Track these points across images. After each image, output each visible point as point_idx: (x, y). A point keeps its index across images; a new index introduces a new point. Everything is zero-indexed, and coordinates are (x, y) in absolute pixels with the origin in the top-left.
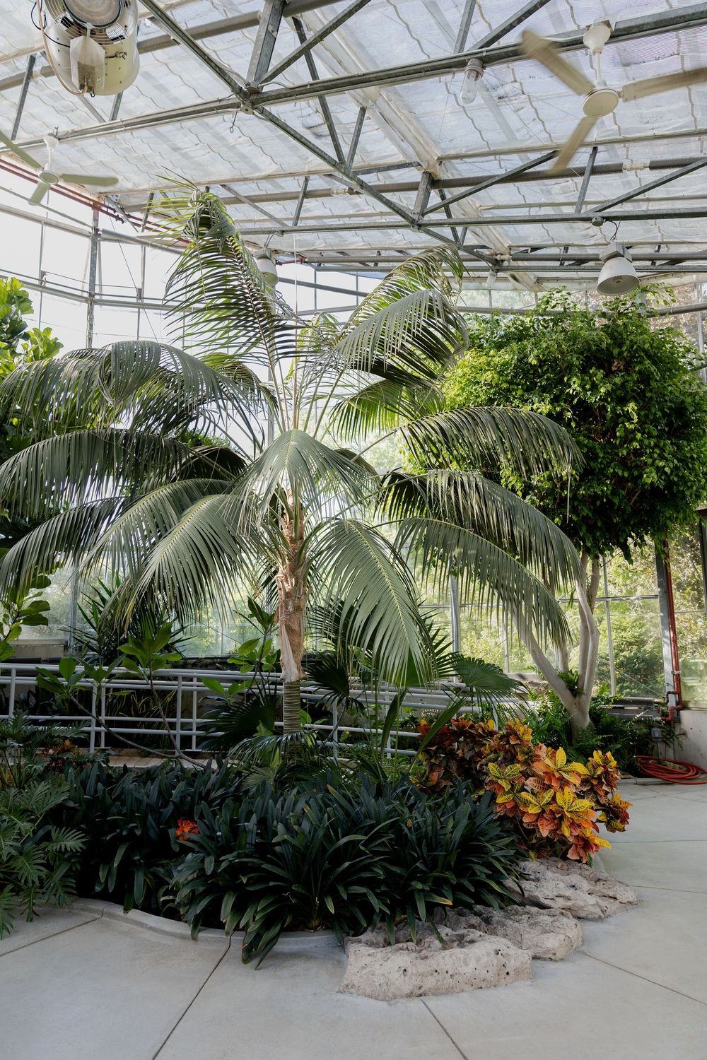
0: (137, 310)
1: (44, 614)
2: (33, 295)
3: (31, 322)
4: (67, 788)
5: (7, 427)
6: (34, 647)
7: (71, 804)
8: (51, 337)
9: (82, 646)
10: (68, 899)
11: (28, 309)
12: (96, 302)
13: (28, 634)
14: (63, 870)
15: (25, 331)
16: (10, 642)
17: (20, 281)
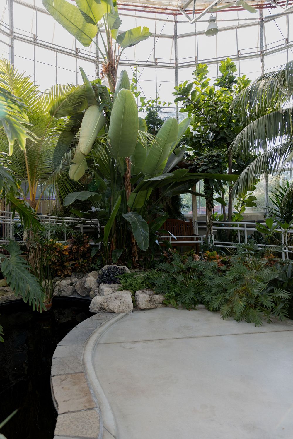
0: (286, 50)
1: (254, 202)
2: (236, 63)
3: (236, 75)
5: (231, 124)
6: (251, 216)
8: (246, 79)
11: (235, 70)
12: (264, 55)
13: (248, 211)
15: (235, 79)
16: (242, 214)
17: (230, 59)
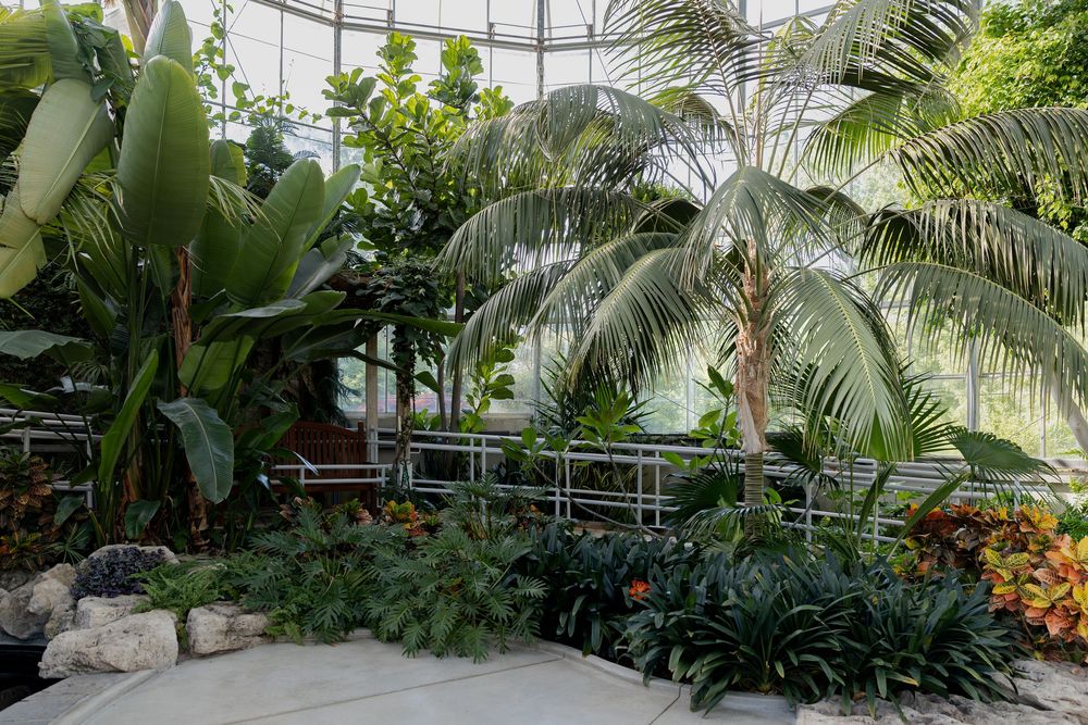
0: (588, 51)
1: (509, 387)
2: (482, 52)
3: (481, 83)
4: (530, 543)
5: (465, 198)
6: (502, 421)
7: (534, 558)
8: (502, 96)
9: (547, 420)
10: (534, 639)
11: (479, 69)
12: (546, 49)
13: (496, 408)
14: (528, 613)
15: (476, 92)
17: (469, 38)
